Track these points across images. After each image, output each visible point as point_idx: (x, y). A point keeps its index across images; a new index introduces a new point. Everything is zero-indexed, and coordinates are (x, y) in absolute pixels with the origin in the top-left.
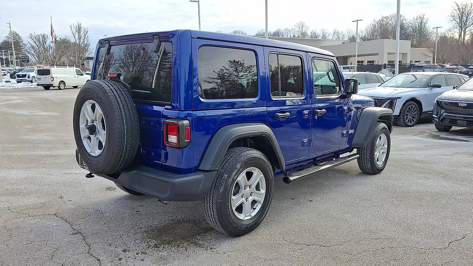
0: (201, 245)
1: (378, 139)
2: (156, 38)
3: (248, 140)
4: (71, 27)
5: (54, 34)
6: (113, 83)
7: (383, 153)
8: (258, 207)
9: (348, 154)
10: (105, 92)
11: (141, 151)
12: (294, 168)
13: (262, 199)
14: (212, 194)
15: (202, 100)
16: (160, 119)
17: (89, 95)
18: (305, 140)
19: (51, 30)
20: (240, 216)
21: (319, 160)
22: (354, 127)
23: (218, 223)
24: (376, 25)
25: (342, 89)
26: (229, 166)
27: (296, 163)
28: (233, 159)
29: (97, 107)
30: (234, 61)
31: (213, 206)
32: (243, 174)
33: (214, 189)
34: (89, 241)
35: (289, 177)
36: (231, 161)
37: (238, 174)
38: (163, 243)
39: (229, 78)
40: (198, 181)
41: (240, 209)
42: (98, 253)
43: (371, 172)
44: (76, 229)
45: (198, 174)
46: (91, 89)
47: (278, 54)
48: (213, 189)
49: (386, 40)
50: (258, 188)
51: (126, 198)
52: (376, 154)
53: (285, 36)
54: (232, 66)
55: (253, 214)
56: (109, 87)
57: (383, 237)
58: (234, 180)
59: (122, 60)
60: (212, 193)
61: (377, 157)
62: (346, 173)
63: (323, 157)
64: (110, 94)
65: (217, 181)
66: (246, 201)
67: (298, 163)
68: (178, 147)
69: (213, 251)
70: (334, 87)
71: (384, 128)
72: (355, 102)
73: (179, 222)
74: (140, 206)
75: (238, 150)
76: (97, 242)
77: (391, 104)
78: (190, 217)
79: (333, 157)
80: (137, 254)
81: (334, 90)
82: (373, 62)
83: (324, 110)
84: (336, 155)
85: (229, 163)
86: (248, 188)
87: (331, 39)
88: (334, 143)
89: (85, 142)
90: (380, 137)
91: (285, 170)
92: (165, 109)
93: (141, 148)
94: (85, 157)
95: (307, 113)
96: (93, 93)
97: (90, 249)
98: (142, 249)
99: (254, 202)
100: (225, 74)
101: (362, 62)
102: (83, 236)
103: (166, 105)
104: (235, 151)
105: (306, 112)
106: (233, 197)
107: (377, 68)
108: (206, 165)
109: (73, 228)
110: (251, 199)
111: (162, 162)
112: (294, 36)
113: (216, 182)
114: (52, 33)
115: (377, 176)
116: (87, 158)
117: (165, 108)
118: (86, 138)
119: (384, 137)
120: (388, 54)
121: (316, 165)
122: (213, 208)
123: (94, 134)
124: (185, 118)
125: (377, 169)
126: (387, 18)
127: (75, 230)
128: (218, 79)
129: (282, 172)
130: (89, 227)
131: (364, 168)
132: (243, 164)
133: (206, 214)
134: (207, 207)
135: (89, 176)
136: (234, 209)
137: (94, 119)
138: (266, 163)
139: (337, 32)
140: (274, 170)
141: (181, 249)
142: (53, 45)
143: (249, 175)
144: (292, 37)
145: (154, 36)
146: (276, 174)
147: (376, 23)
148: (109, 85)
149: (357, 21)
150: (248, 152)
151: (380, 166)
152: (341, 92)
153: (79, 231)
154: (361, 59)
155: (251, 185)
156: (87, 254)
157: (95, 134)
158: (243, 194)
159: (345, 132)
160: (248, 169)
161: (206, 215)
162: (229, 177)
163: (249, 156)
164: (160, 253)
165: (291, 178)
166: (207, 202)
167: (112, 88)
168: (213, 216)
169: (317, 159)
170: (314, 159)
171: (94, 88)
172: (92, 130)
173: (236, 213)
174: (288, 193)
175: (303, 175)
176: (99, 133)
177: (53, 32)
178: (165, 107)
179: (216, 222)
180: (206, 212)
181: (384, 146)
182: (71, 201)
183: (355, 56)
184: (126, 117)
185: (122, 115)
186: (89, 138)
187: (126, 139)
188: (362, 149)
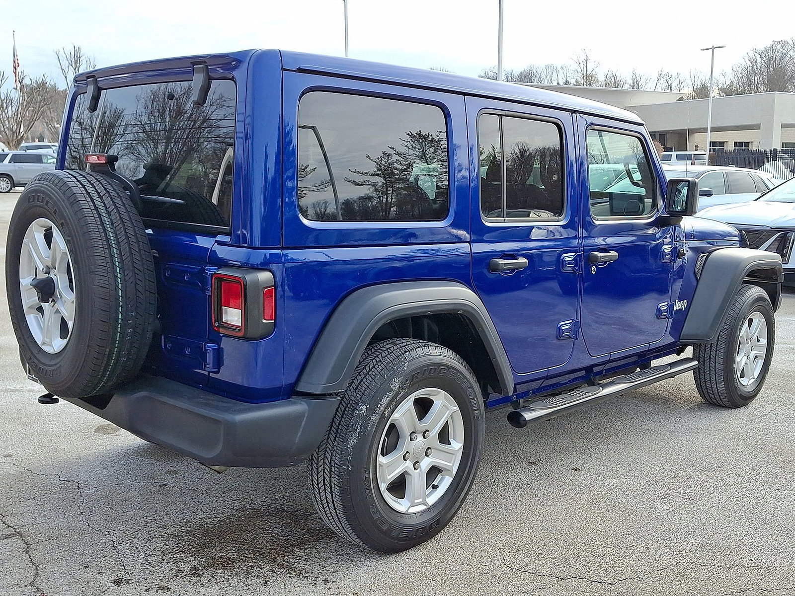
0: (304, 572)
1: (746, 325)
2: (199, 71)
3: (426, 321)
4: (58, 55)
5: (19, 70)
6: (96, 179)
7: (756, 357)
8: (445, 483)
9: (673, 358)
10: (73, 201)
11: (163, 345)
12: (536, 392)
13: (453, 465)
14: (329, 451)
15: (305, 222)
16: (204, 268)
17: (38, 206)
18: (565, 325)
19: (14, 62)
20: (398, 505)
21: (599, 373)
22: (688, 295)
23: (343, 520)
24: (759, 59)
25: (660, 203)
26: (373, 382)
27: (542, 378)
28: (383, 367)
29: (56, 234)
30: (419, 134)
31: (332, 479)
32: (408, 405)
33: (335, 439)
34: (38, 554)
35: (523, 411)
36: (377, 373)
37: (395, 403)
38: (213, 563)
39: (405, 175)
40: (293, 421)
41: (399, 487)
42: (56, 585)
43: (726, 402)
44: (12, 525)
45: (294, 403)
46: (43, 192)
47: (501, 115)
48: (332, 439)
49: (778, 95)
50: (444, 436)
51: (138, 452)
52: (738, 359)
53: (546, 81)
54: (414, 145)
55: (432, 500)
56: (84, 186)
57: (745, 562)
58: (383, 419)
59: (143, 126)
60: (331, 448)
61: (741, 368)
62: (666, 402)
63: (608, 366)
64: (84, 204)
65: (343, 420)
66: (415, 469)
67: (548, 378)
68: (246, 336)
69: (329, 589)
70: (640, 198)
71: (760, 299)
72: (690, 236)
73: (257, 513)
74: (169, 472)
75: (396, 345)
76: (56, 557)
77: (783, 242)
78: (285, 502)
79: (635, 364)
80: (146, 590)
81: (641, 206)
82: (747, 144)
83: (613, 253)
84: (642, 360)
85: (373, 377)
86: (420, 438)
87: (652, 90)
88: (641, 332)
89: (32, 320)
90: (751, 321)
91: (513, 396)
92: (216, 244)
93: (163, 337)
94: (32, 356)
95: (571, 259)
96: (47, 201)
97: (37, 574)
98: (161, 578)
99: (434, 471)
100: (395, 165)
101: (722, 144)
102: (25, 543)
103: (219, 233)
104: (389, 348)
105: (569, 257)
106: (381, 459)
107: (756, 160)
108: (314, 383)
109: (4, 523)
110: (426, 464)
111: (209, 372)
112: (567, 83)
113: (339, 424)
114: (15, 68)
115: (740, 412)
116: (35, 357)
117: (216, 241)
118: (34, 308)
119: (758, 319)
120: (784, 126)
121: (592, 384)
122: (330, 485)
123: (50, 300)
124: (263, 266)
125: (741, 396)
126: (783, 44)
127: (9, 526)
128: (378, 175)
129: (507, 400)
130: (44, 521)
131: (710, 391)
132: (407, 380)
133: (315, 497)
134: (318, 481)
135: (47, 399)
136: (383, 487)
137: (50, 264)
138: (465, 377)
139: (667, 74)
140: (486, 395)
141: (253, 581)
142: (15, 95)
143: (423, 407)
144: (562, 84)
145: (194, 64)
146: (489, 405)
147: (757, 55)
148: (86, 183)
149: (713, 48)
150: (420, 351)
151: (749, 389)
152: (658, 211)
153: (17, 530)
154: (719, 137)
155: (427, 431)
156: (30, 587)
157: (53, 301)
158: (407, 452)
159: (663, 306)
160: (421, 393)
161: (317, 501)
162: (371, 411)
163: (423, 361)
164: (203, 590)
165: (528, 416)
166: (317, 469)
167: (90, 189)
168: (331, 505)
169: (596, 369)
170: (589, 369)
171: (49, 190)
172: (46, 290)
173: (389, 498)
174: (525, 450)
175: (555, 407)
176: (61, 298)
177: (18, 66)
178: (216, 239)
179: (339, 519)
180: (315, 494)
181: (759, 341)
182: (10, 456)
183: (705, 130)
184: (122, 262)
185: (112, 256)
186: (40, 309)
187: (120, 314)
188: (705, 346)
